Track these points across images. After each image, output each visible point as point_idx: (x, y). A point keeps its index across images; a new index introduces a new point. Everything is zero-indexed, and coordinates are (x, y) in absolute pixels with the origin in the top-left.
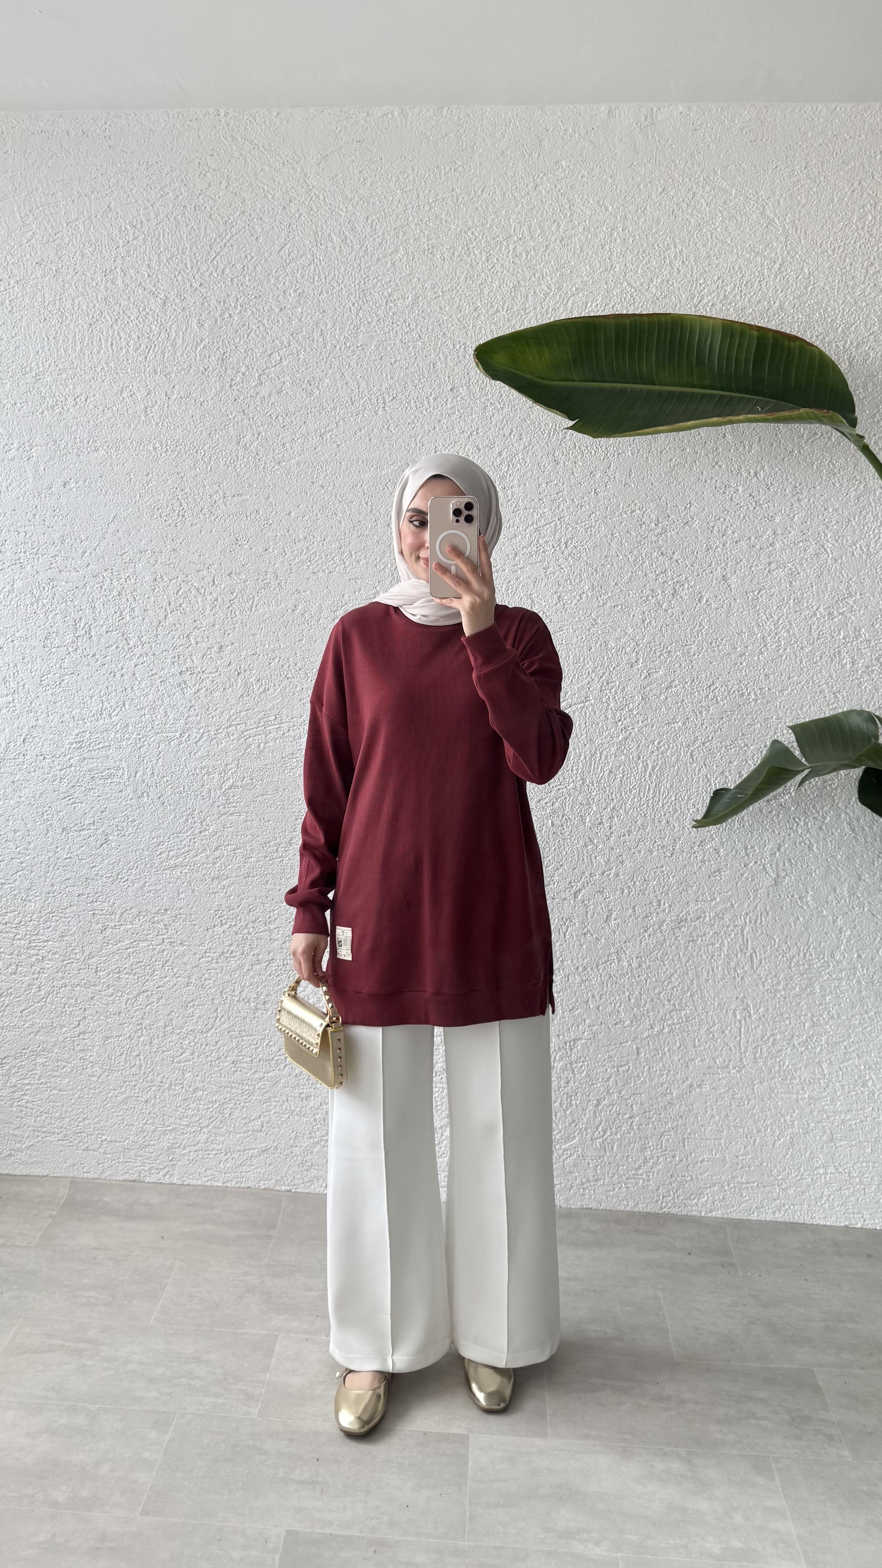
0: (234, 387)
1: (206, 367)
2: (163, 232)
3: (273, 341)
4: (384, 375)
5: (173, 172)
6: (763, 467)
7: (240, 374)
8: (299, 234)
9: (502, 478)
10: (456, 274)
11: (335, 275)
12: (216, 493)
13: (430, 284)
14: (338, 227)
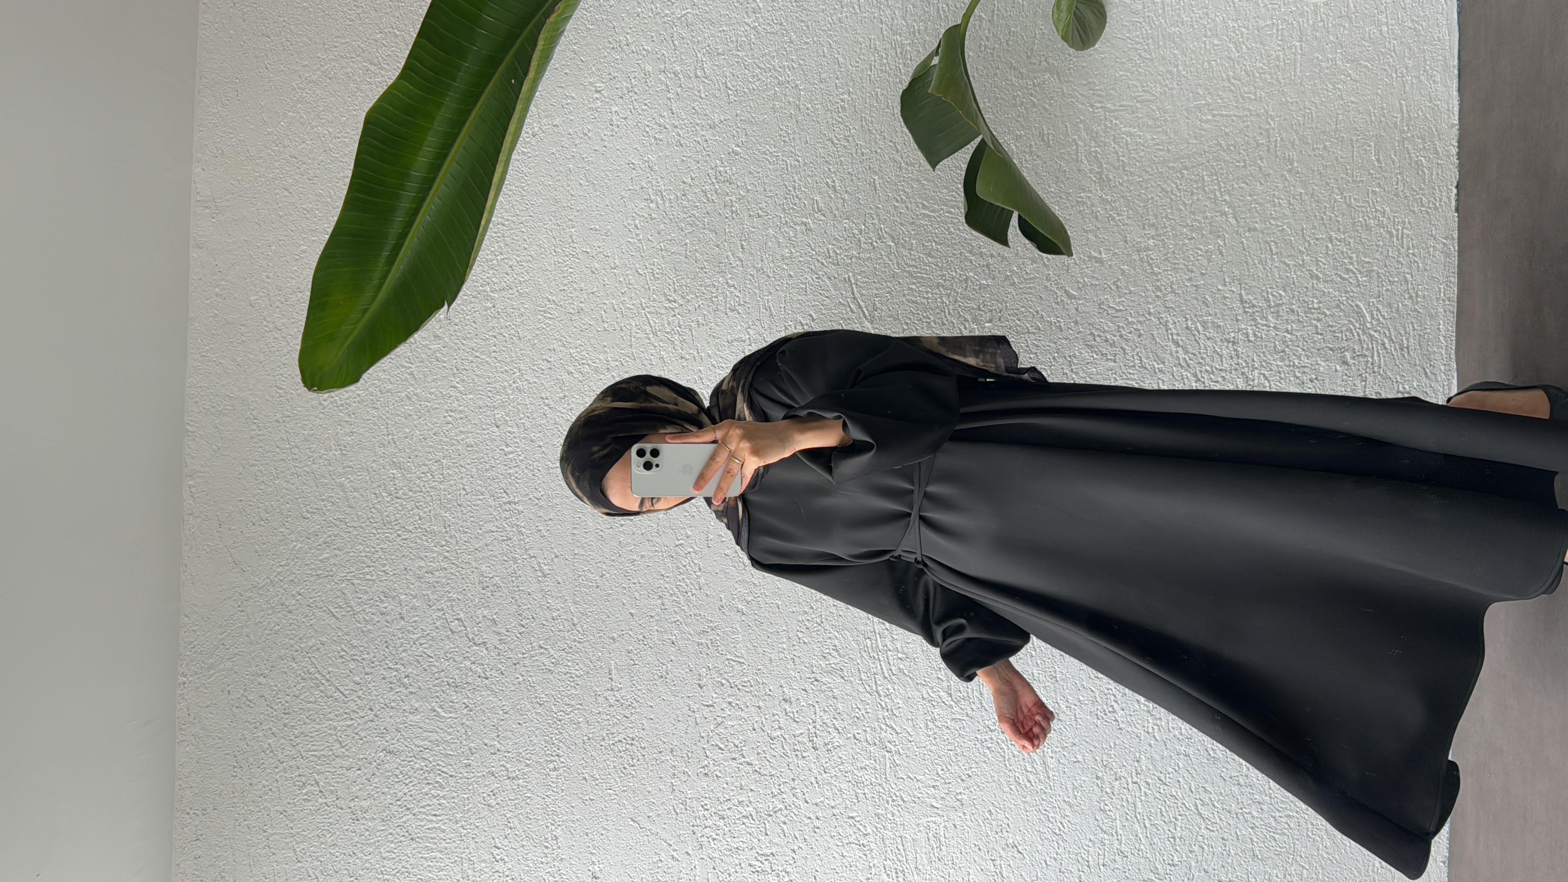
0: (488, 674)
1: (464, 706)
2: (311, 751)
3: (437, 628)
4: (479, 502)
5: (246, 738)
6: (590, 83)
7: (473, 667)
8: (319, 596)
9: (596, 371)
10: (368, 420)
11: (366, 556)
12: (607, 699)
13: (379, 449)
14: (313, 551)
